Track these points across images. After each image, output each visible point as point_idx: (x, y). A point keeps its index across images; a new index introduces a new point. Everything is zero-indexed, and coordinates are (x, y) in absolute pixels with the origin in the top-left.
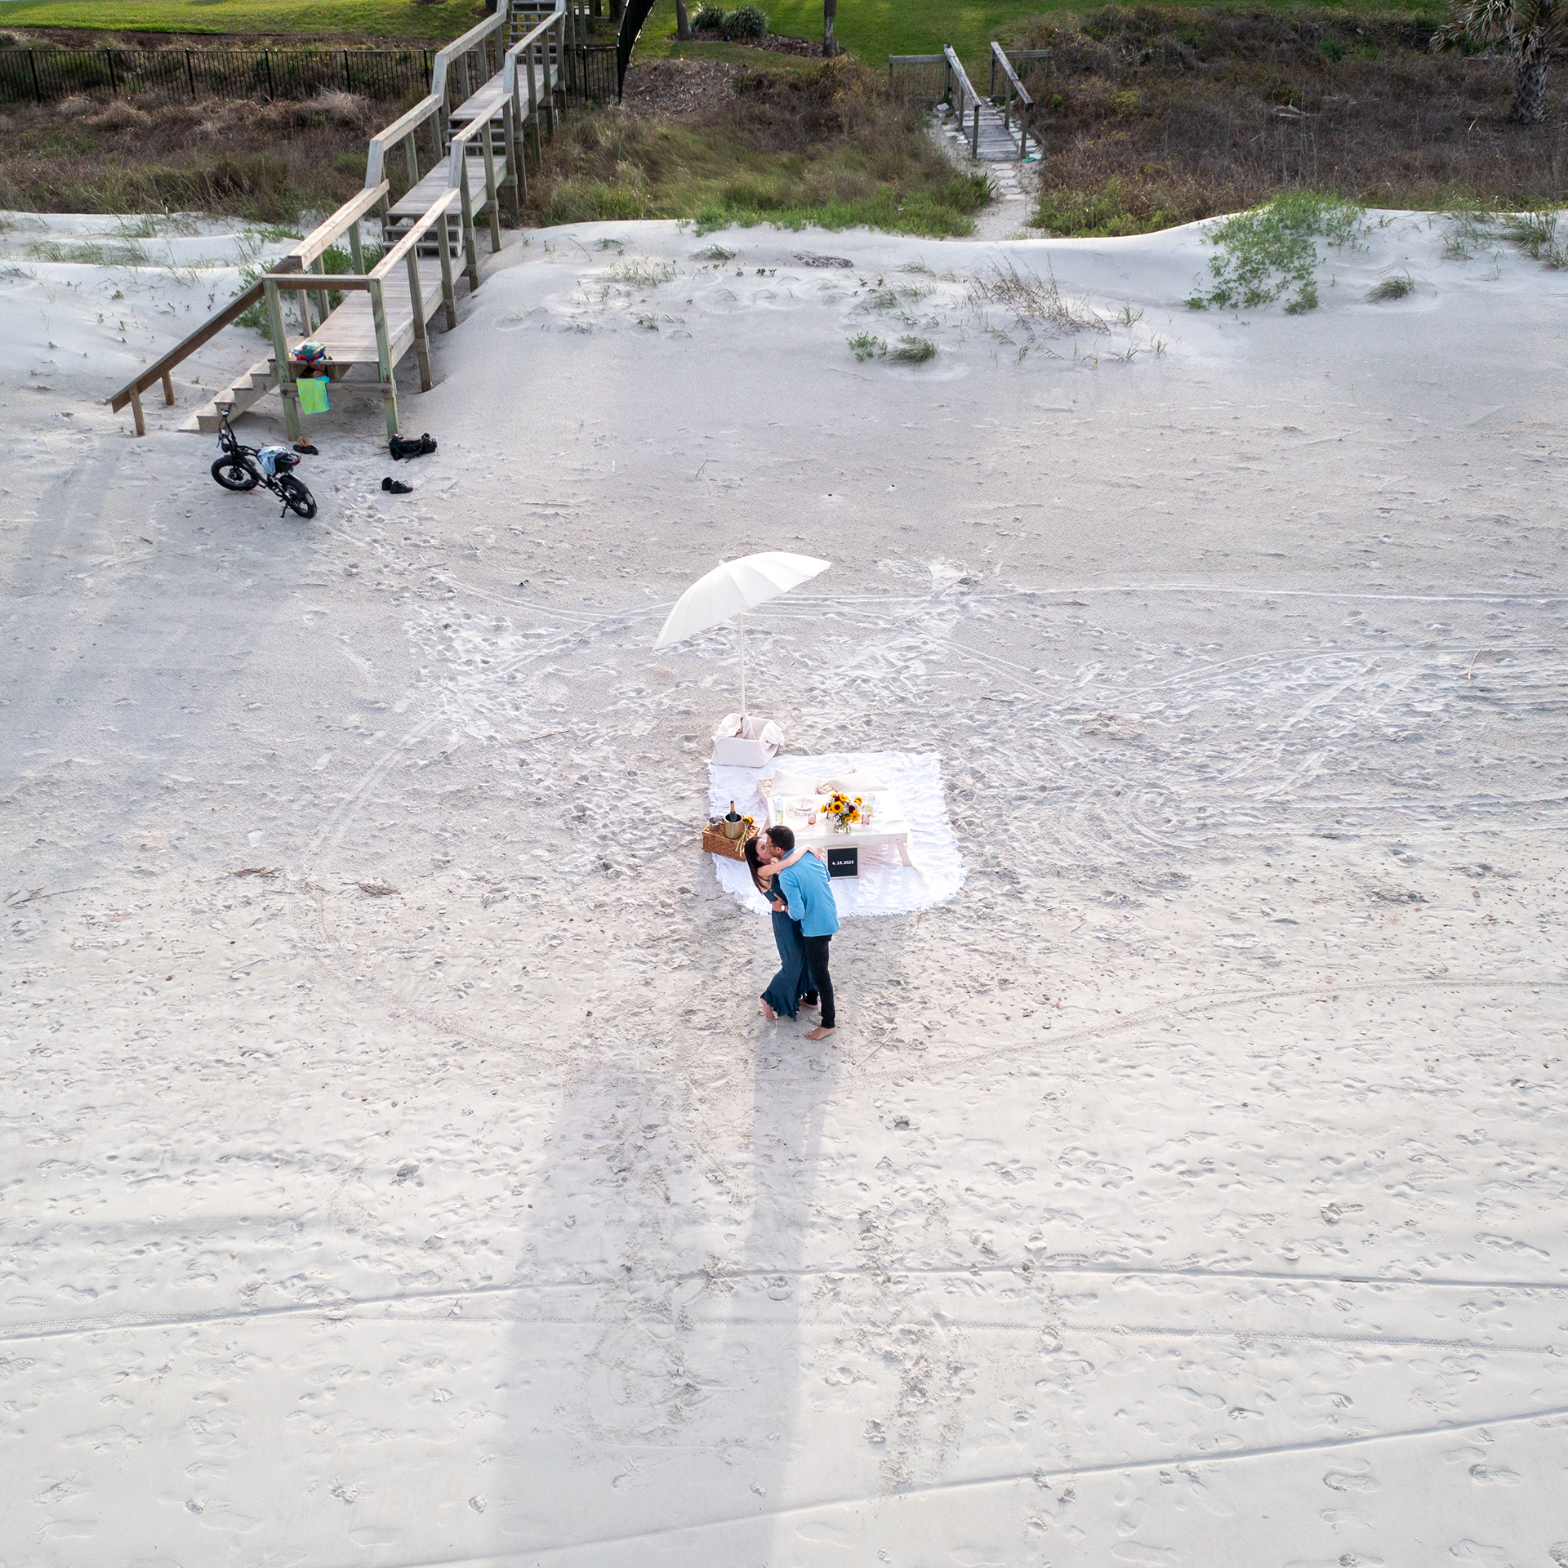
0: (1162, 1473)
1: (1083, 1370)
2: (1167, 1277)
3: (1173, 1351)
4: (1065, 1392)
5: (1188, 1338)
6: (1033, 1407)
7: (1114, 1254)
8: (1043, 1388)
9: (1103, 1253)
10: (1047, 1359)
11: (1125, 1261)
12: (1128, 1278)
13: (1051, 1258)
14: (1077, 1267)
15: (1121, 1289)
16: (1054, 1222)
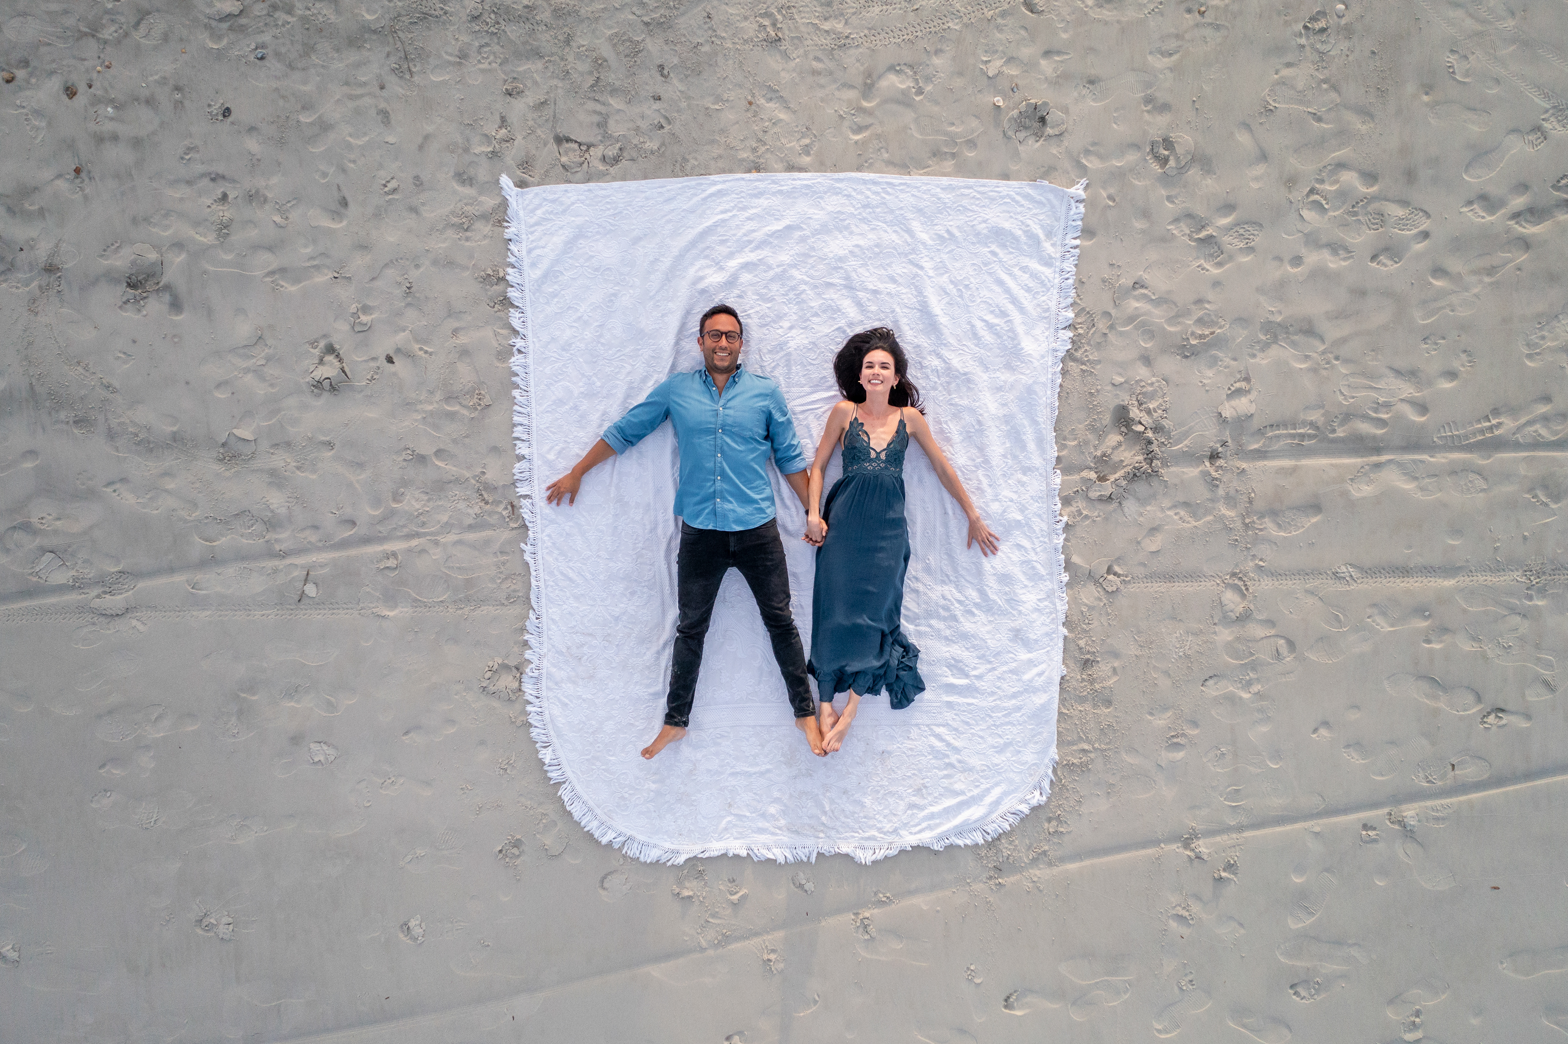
0: (1365, 827)
1: (1278, 655)
2: (1441, 459)
3: (1421, 611)
4: (1246, 696)
5: (1450, 583)
6: (1195, 724)
7: (1365, 417)
8: (1213, 690)
9: (1347, 417)
10: (1225, 635)
11: (1379, 432)
12: (1378, 466)
13: (1260, 432)
14: (1299, 450)
15: (1364, 490)
16: (1274, 351)
